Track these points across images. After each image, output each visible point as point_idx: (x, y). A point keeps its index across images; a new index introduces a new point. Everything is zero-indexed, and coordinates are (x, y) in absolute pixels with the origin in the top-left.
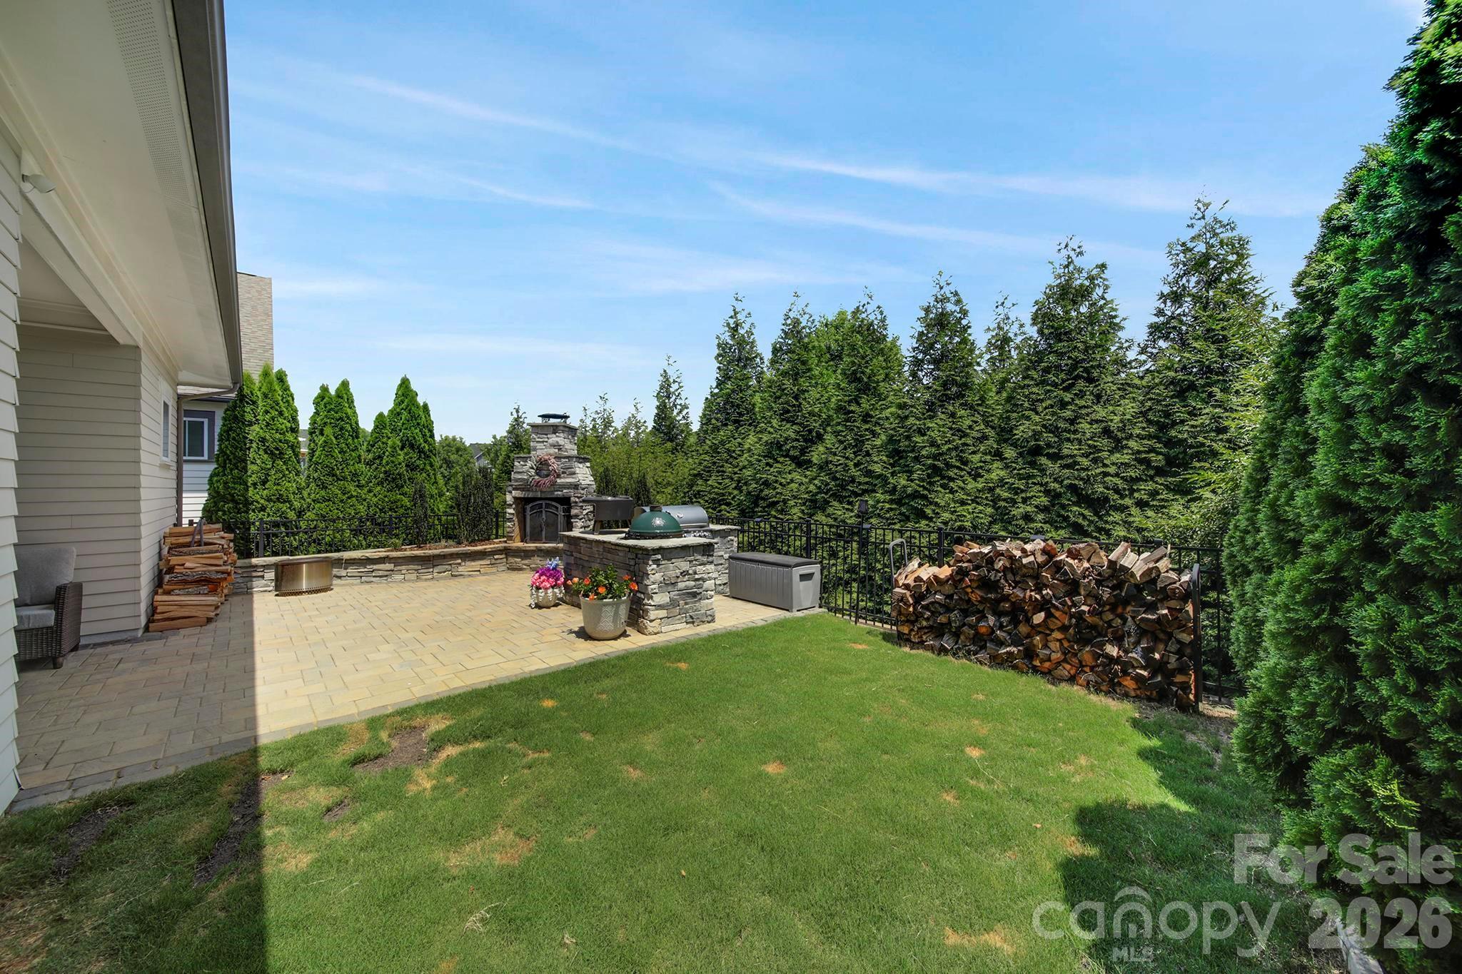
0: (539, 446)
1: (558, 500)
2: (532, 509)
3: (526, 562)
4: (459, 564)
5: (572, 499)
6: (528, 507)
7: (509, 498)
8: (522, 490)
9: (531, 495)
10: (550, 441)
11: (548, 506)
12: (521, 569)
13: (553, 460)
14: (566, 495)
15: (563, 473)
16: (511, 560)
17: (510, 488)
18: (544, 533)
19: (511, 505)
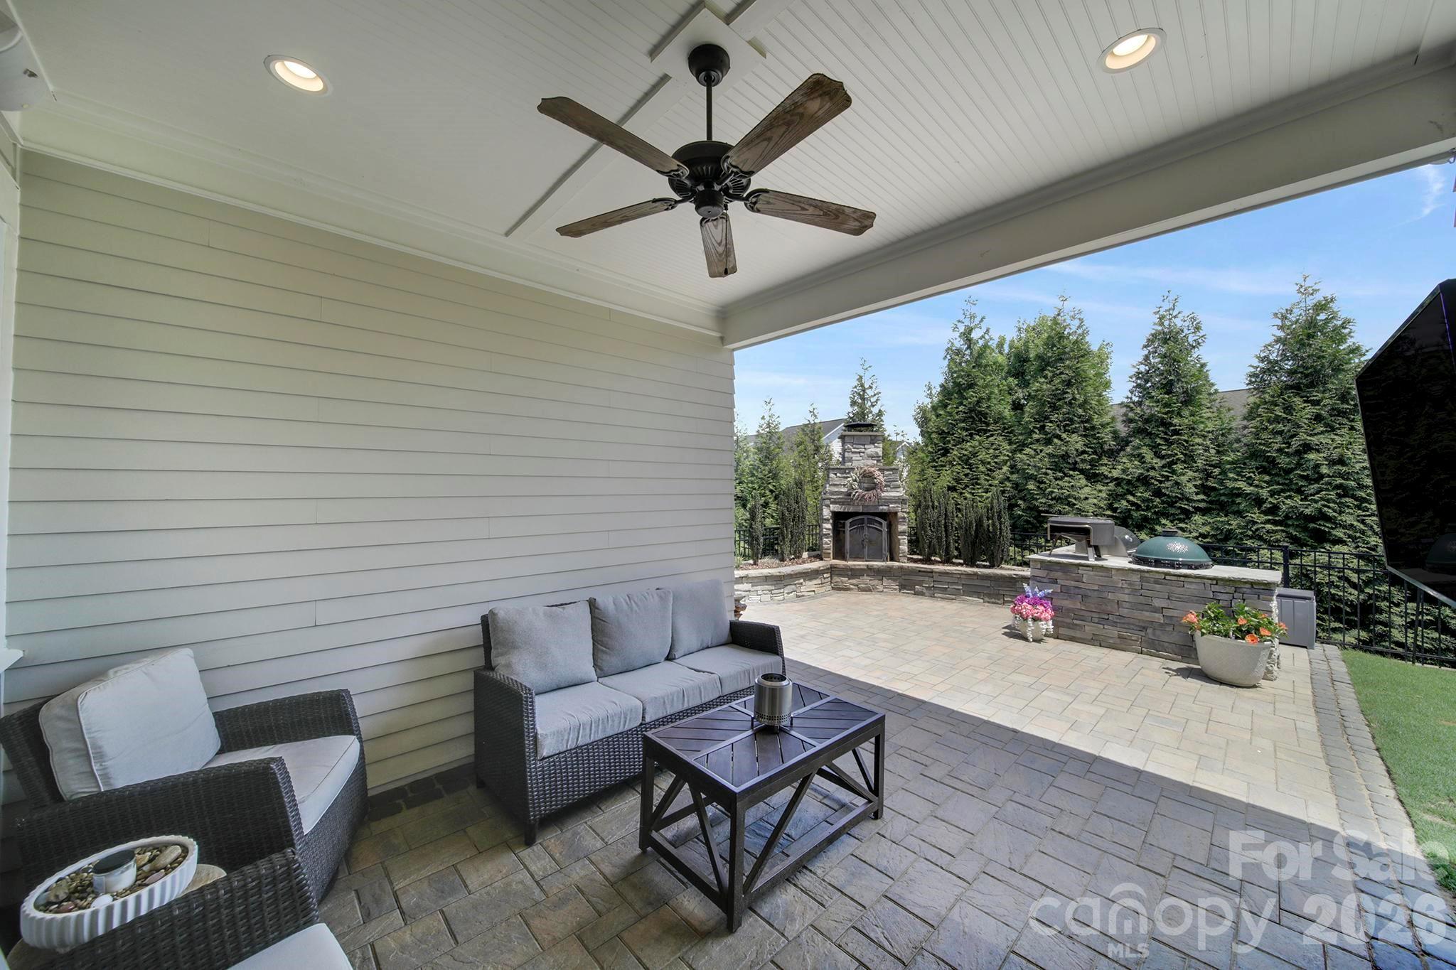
0: (855, 457)
1: (884, 515)
2: (851, 524)
3: (854, 581)
4: (801, 584)
5: (900, 514)
6: (848, 522)
7: (826, 513)
8: (842, 503)
9: (851, 509)
10: (868, 451)
11: (871, 521)
12: (847, 589)
13: (877, 473)
14: (892, 510)
15: (886, 486)
16: (836, 579)
17: (828, 502)
18: (866, 550)
19: (828, 520)
